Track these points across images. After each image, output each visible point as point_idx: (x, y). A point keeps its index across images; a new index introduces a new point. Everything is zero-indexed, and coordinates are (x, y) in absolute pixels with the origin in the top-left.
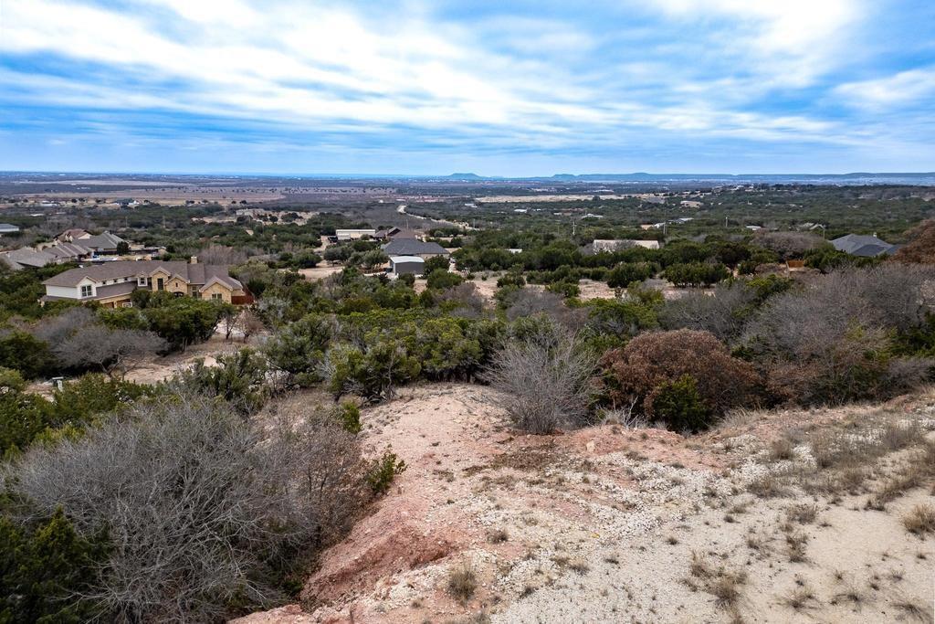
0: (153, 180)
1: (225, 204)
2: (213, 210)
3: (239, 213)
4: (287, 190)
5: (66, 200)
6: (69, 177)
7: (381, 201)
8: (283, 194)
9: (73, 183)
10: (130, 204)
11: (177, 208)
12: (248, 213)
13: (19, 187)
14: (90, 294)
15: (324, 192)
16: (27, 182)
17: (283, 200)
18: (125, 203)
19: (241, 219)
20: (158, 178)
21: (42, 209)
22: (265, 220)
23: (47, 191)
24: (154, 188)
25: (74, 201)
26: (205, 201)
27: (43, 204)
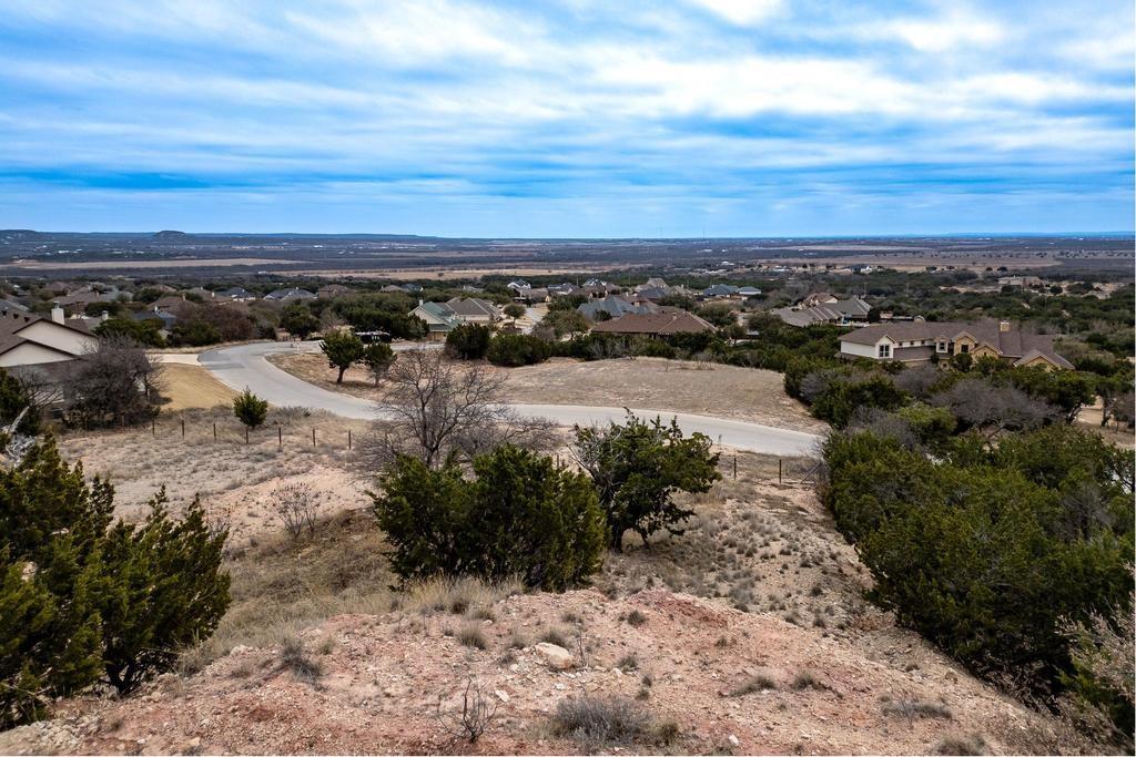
0: (884, 245)
1: (979, 270)
2: (965, 277)
3: (1002, 282)
4: (1062, 254)
5: (797, 265)
6: (796, 242)
8: (1058, 260)
9: (801, 249)
10: (862, 270)
11: (918, 275)
12: (1015, 282)
13: (751, 253)
14: (887, 355)
15: (1123, 257)
16: (757, 248)
17: (1059, 266)
18: (857, 269)
19: (1007, 289)
20: (888, 241)
21: (777, 274)
22: (1043, 291)
23: (777, 256)
24: (884, 253)
25: (805, 266)
26: (950, 268)
27: (778, 269)
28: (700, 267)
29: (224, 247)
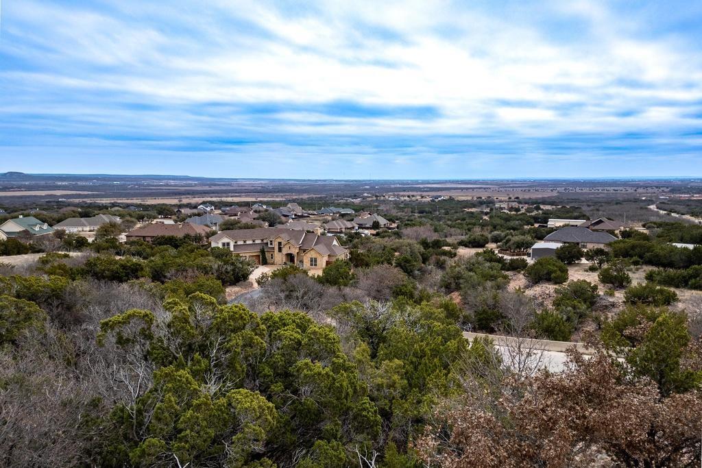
0: (471, 184)
7: (644, 198)
9: (421, 186)
12: (504, 205)
13: (389, 188)
15: (597, 191)
18: (436, 198)
24: (467, 189)
25: (409, 197)
26: (490, 197)
27: (392, 198)
28: (346, 197)
29: (50, 183)
